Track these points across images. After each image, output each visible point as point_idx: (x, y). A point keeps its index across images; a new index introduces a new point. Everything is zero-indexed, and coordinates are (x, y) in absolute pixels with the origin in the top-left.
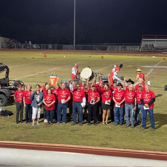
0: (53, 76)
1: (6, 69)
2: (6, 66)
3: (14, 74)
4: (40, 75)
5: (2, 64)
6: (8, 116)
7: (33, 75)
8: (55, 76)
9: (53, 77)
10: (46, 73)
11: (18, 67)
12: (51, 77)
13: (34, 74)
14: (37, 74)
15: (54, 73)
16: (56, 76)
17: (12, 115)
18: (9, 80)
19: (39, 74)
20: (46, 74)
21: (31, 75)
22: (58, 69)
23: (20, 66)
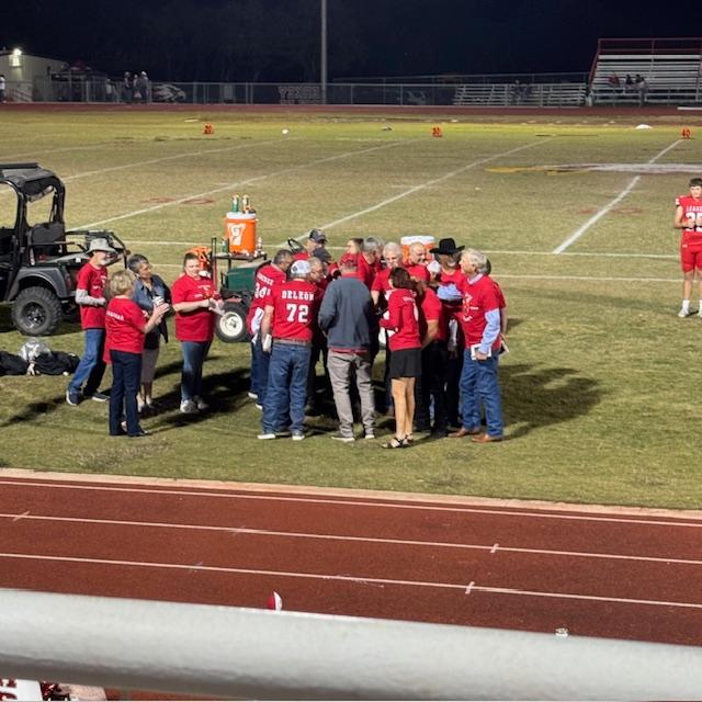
0: (237, 210)
1: (50, 188)
2: (54, 177)
3: (84, 206)
4: (188, 206)
5: (36, 167)
6: (66, 374)
7: (160, 206)
8: (247, 211)
9: (238, 216)
10: (213, 199)
11: (101, 177)
12: (230, 215)
13: (166, 204)
14: (174, 202)
15: (245, 202)
16: (250, 212)
18: (67, 231)
19: (186, 202)
20: (211, 205)
21: (153, 208)
22: (258, 185)
23: (107, 173)
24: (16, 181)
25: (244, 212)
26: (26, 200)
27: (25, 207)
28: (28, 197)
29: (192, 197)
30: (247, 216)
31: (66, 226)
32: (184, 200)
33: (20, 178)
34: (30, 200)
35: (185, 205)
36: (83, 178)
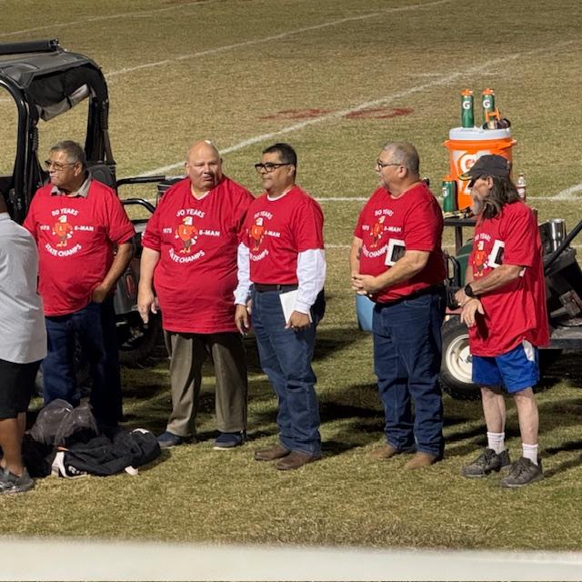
0: (472, 123)
1: (84, 88)
2: (90, 66)
3: (142, 130)
4: (360, 123)
5: (54, 49)
6: (130, 470)
7: (301, 125)
8: (492, 125)
9: (476, 134)
10: (409, 106)
11: (174, 72)
12: (458, 134)
13: (313, 121)
14: (330, 116)
15: (487, 104)
16: (499, 126)
17: (163, 466)
18: (118, 178)
19: (353, 115)
20: (408, 119)
21: (286, 130)
22: (504, 73)
23: (186, 63)
24: (16, 77)
25: (486, 127)
26: (35, 116)
27: (33, 130)
28: (39, 109)
29: (365, 105)
30: (494, 134)
31: (118, 167)
32: (347, 112)
33: (22, 70)
34: (43, 115)
35: (352, 122)
36: (137, 74)
